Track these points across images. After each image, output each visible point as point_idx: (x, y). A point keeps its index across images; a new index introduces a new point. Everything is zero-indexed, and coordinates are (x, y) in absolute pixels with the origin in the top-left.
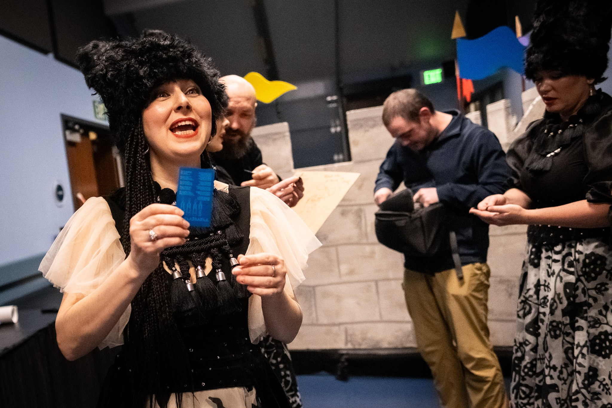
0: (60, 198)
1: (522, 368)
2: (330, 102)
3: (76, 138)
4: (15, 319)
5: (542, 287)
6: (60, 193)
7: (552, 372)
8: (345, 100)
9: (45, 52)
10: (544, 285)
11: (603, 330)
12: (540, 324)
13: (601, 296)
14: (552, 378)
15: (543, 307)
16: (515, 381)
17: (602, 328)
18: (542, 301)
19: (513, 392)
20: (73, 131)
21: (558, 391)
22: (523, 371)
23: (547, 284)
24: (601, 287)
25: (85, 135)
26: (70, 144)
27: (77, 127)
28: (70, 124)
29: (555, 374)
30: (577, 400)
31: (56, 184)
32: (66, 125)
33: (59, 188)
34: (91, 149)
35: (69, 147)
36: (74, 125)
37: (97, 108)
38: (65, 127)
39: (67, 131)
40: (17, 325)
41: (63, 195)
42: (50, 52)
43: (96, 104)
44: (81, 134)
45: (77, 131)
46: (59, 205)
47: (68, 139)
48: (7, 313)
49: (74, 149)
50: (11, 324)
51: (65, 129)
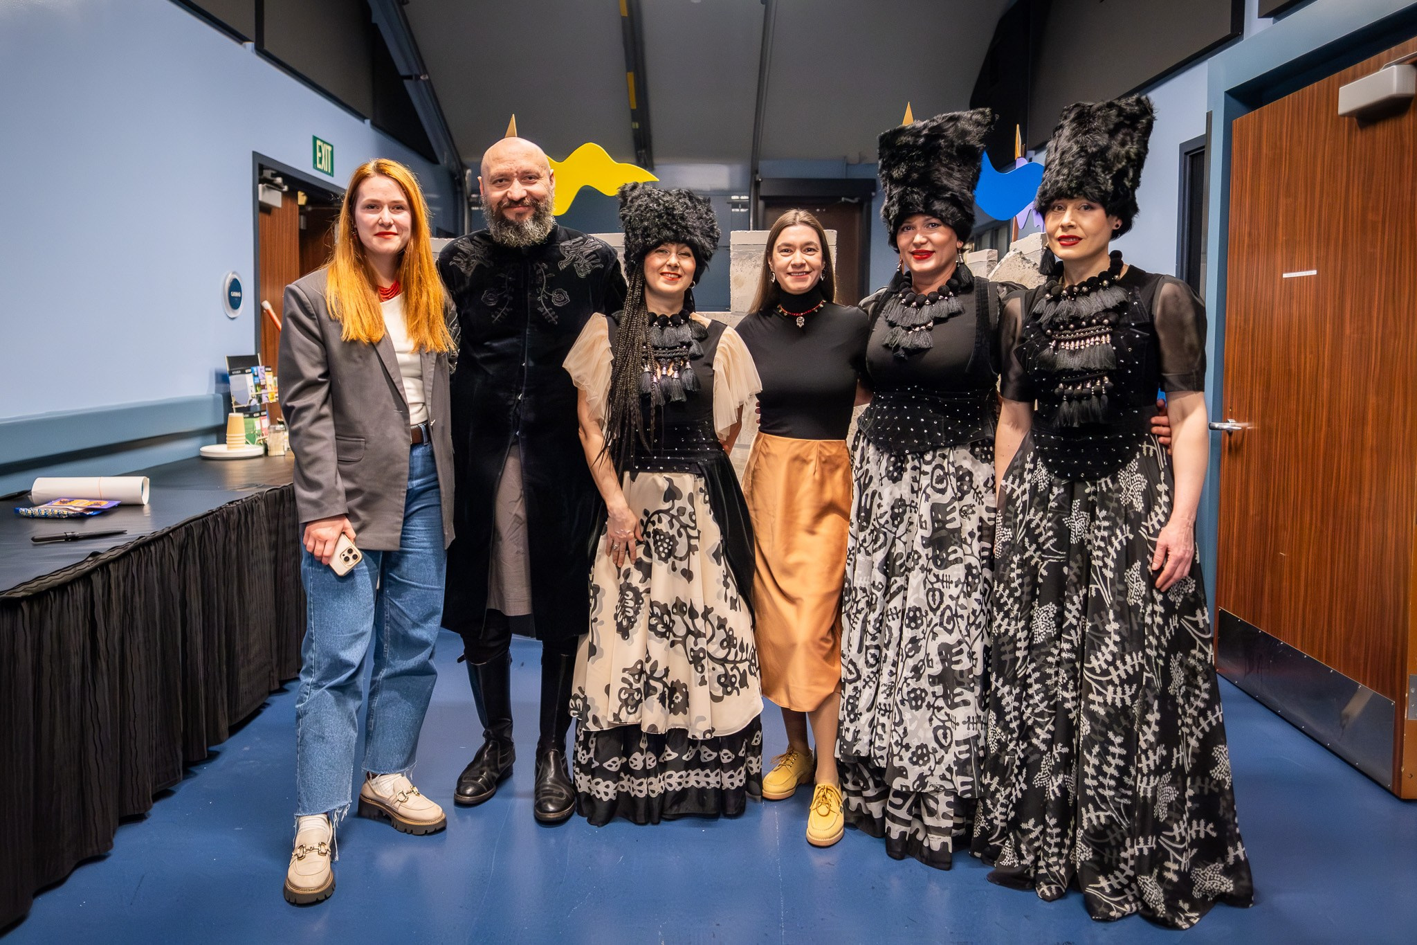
0: (235, 303)
2: (735, 205)
3: (274, 198)
4: (145, 499)
6: (235, 294)
8: (761, 204)
9: (241, 39)
10: (910, 506)
13: (966, 520)
17: (966, 560)
20: (271, 184)
23: (914, 504)
24: (968, 510)
25: (290, 196)
26: (263, 209)
27: (279, 180)
28: (267, 174)
31: (230, 277)
32: (261, 173)
33: (235, 285)
34: (298, 222)
35: (261, 215)
36: (275, 176)
37: (321, 151)
38: (257, 177)
39: (260, 186)
40: (147, 508)
41: (240, 299)
42: (249, 40)
43: (319, 143)
44: (284, 194)
45: (278, 187)
46: (232, 316)
47: (260, 198)
48: (134, 487)
49: (267, 217)
50: (136, 506)
51: (257, 180)
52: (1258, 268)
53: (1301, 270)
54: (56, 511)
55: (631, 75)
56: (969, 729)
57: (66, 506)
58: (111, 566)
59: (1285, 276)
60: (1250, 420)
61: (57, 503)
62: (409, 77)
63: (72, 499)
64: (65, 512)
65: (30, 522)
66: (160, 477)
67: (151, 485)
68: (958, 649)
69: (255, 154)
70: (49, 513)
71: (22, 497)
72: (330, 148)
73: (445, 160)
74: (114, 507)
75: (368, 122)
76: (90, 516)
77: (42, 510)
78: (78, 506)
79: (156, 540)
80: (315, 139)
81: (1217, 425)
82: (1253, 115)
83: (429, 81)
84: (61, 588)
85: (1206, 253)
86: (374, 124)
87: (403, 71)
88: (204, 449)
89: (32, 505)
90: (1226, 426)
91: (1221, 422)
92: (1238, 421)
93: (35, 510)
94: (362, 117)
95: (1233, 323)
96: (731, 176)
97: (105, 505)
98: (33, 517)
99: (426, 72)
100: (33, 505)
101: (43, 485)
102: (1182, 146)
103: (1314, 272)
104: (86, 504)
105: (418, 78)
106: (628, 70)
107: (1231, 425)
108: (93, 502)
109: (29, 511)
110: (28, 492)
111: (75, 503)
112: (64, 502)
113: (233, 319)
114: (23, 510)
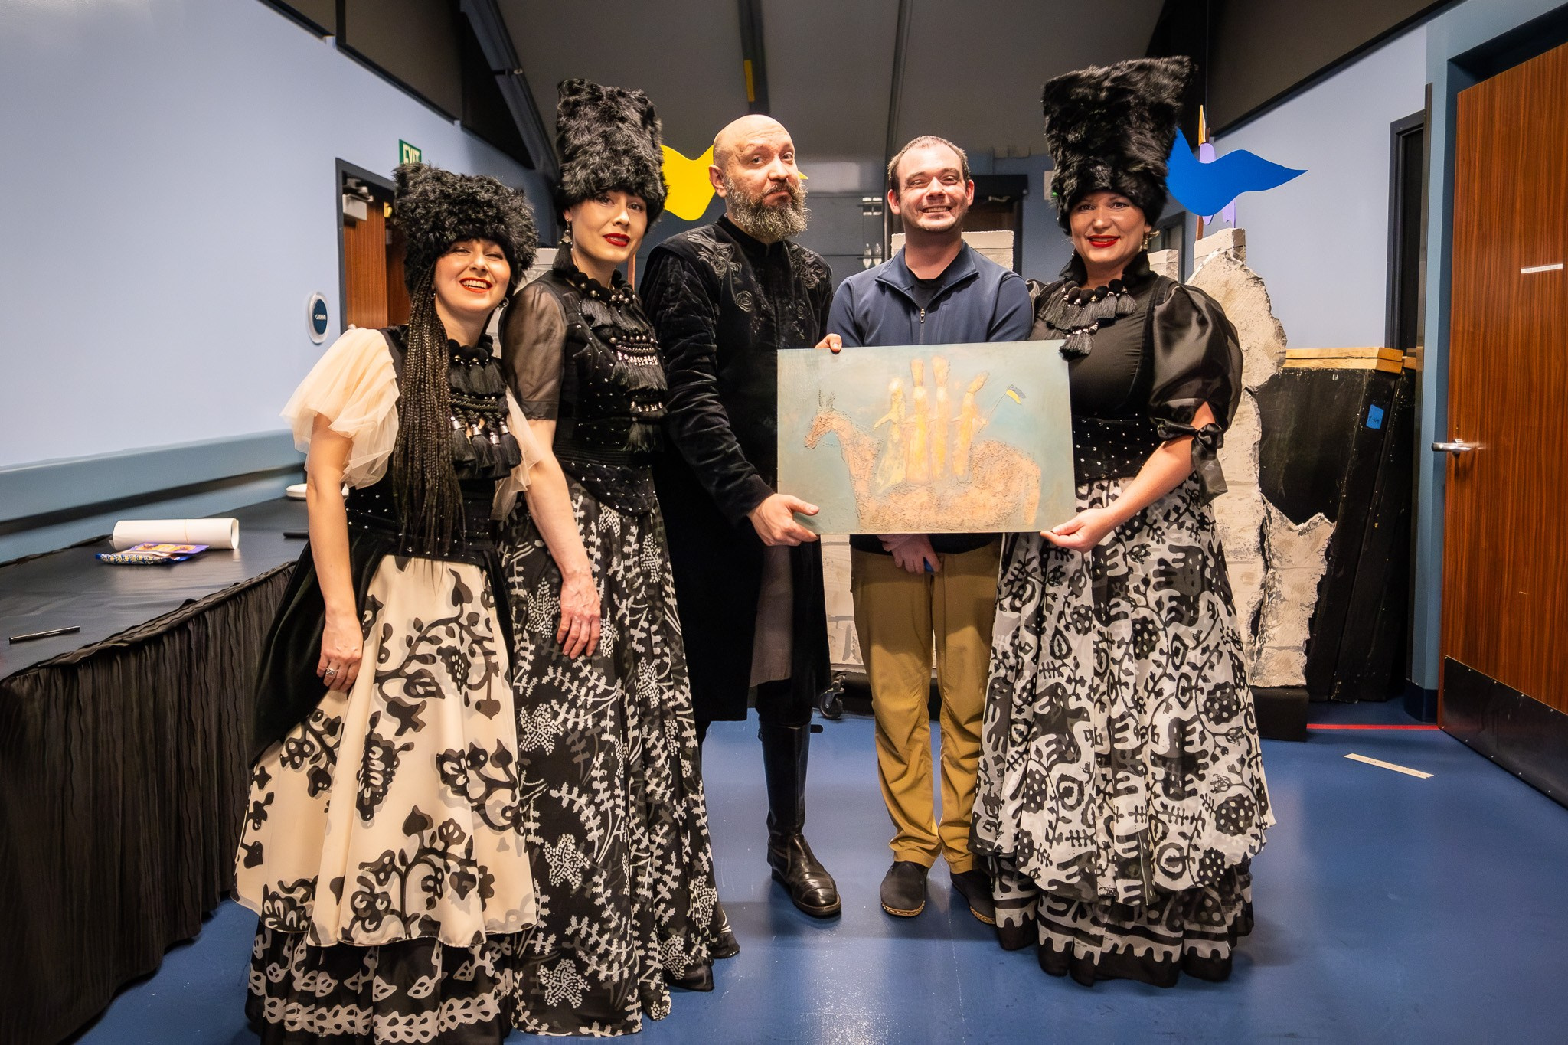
0: (320, 327)
1: (1018, 692)
2: (868, 207)
3: (359, 210)
4: (235, 544)
5: (1052, 554)
6: (320, 317)
7: (1079, 689)
9: (320, 32)
11: (1139, 617)
12: (1046, 613)
13: (1138, 564)
14: (1078, 698)
15: (1052, 585)
16: (993, 719)
17: (1138, 613)
18: (1051, 575)
19: (989, 740)
20: (355, 195)
21: (1088, 719)
22: (1020, 696)
24: (1140, 551)
25: (376, 207)
26: (348, 223)
27: (364, 189)
28: (351, 183)
29: (1083, 691)
30: (1126, 728)
31: (315, 298)
32: (345, 182)
33: (320, 308)
34: (384, 237)
35: (345, 230)
36: (359, 185)
37: (408, 157)
38: (341, 186)
39: (344, 196)
40: (236, 553)
41: (325, 322)
42: (329, 34)
43: (406, 148)
44: (370, 205)
45: (363, 198)
46: (317, 341)
47: (345, 210)
48: (224, 530)
49: (352, 232)
50: (224, 551)
51: (341, 191)
52: (1490, 264)
53: (1544, 263)
54: (141, 557)
55: (748, 64)
56: (1136, 821)
57: (150, 551)
58: (207, 615)
59: (1524, 271)
60: (1481, 440)
61: (141, 548)
62: (502, 72)
63: (156, 544)
64: (151, 558)
65: (113, 569)
66: (249, 518)
67: (241, 529)
68: (1123, 723)
69: (339, 161)
70: (134, 559)
71: (103, 542)
72: (417, 153)
73: (540, 164)
74: (202, 552)
75: (458, 123)
76: (178, 562)
77: (126, 556)
78: (164, 552)
79: (253, 587)
80: (402, 143)
81: (1441, 446)
82: (1481, 85)
83: (523, 75)
84: (155, 640)
85: (1425, 248)
86: (464, 126)
87: (494, 66)
88: (292, 489)
89: (113, 550)
90: (1452, 447)
91: (1445, 441)
92: (1466, 440)
93: (118, 556)
94: (451, 118)
95: (1460, 328)
96: (862, 174)
97: (192, 549)
98: (116, 564)
99: (520, 67)
100: (115, 551)
101: (126, 529)
102: (1394, 125)
103: (1560, 266)
104: (172, 549)
105: (511, 72)
106: (745, 58)
107: (1458, 445)
108: (179, 547)
109: (112, 557)
110: (109, 537)
111: (160, 548)
112: (148, 547)
113: (318, 344)
114: (105, 556)
